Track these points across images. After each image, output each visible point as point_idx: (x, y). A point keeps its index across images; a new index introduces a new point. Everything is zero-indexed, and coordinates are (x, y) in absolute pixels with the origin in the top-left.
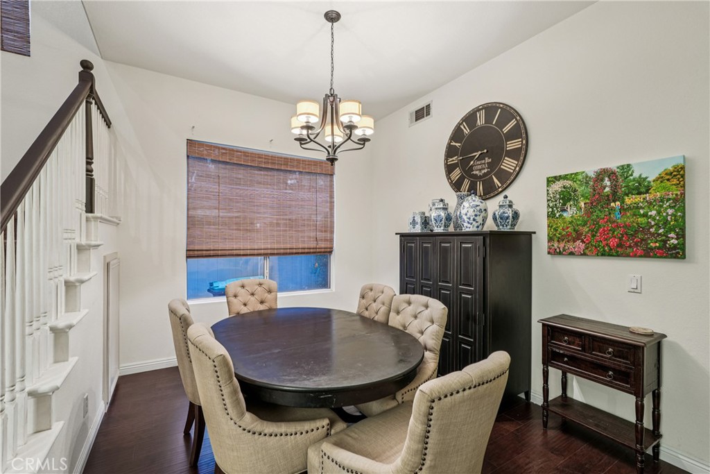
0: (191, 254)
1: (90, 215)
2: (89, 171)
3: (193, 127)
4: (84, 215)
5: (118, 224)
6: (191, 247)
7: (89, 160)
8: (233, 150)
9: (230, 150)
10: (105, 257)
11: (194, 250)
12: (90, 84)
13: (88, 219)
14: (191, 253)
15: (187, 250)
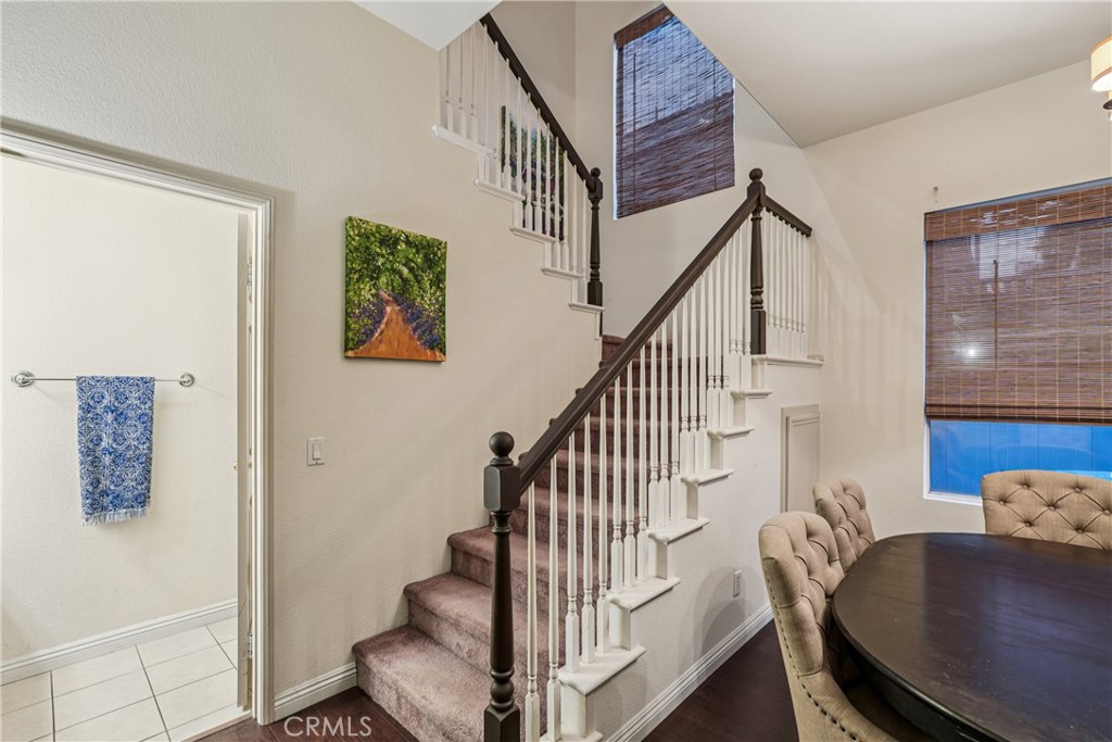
0: (933, 413)
1: (756, 357)
2: (757, 305)
3: (936, 189)
4: (749, 357)
5: (821, 365)
6: (934, 400)
7: (757, 288)
8: (1032, 202)
9: (1022, 204)
10: (782, 409)
11: (941, 406)
12: (756, 197)
13: (753, 362)
14: (935, 410)
15: (927, 405)
